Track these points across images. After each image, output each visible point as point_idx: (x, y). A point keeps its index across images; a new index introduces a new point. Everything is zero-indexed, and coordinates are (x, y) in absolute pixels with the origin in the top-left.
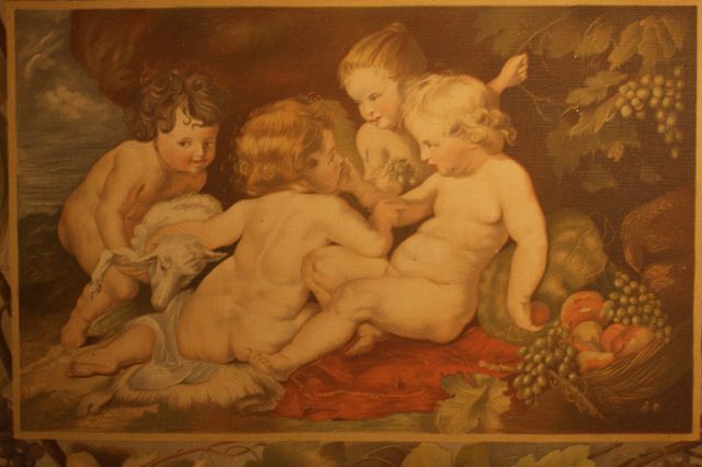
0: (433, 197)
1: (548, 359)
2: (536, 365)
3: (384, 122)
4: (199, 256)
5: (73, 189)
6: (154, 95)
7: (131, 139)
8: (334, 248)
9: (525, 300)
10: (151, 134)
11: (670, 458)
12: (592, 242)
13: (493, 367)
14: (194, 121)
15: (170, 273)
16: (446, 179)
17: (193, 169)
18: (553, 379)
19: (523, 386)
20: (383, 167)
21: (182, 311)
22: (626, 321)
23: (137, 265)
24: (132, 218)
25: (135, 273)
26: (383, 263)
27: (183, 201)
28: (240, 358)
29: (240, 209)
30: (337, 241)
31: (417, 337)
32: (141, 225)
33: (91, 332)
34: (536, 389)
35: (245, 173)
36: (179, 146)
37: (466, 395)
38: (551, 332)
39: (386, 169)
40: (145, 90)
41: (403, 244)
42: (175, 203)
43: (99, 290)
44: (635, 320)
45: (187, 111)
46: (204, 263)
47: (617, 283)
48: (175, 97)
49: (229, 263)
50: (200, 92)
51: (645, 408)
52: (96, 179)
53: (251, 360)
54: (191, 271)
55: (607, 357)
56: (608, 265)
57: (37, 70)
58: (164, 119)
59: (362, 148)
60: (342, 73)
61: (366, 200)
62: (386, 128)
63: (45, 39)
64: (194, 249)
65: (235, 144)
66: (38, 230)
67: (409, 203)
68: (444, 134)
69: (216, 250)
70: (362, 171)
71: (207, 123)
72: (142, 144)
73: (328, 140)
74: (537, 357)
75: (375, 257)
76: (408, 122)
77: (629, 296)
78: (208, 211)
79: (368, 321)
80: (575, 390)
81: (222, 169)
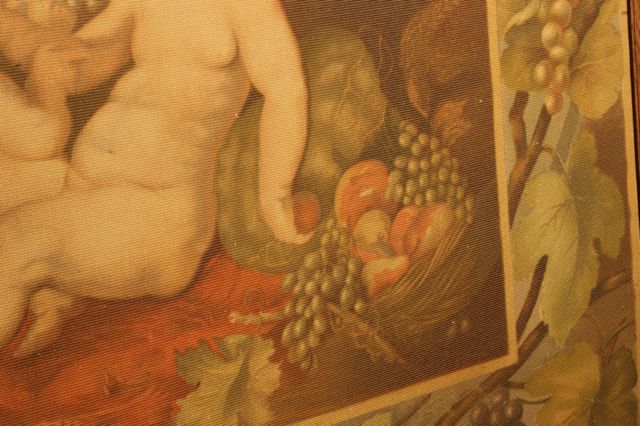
0: (128, 29)
1: (325, 286)
2: (309, 300)
9: (284, 193)
11: (486, 400)
12: (366, 78)
13: (250, 319)
18: (334, 316)
19: (295, 340)
22: (418, 201)
34: (313, 340)
37: (216, 377)
38: (324, 240)
44: (429, 195)
47: (403, 141)
51: (451, 331)
55: (399, 263)
56: (387, 114)
74: (310, 286)
77: (419, 159)
79: (45, 284)
80: (363, 326)
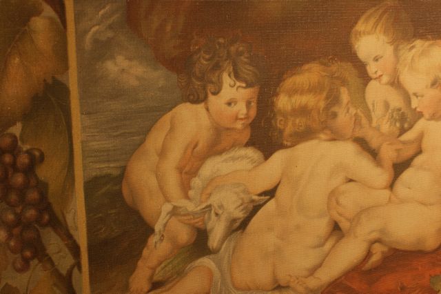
0: (420, 137)
3: (385, 79)
4: (246, 201)
5: (135, 150)
6: (203, 62)
7: (186, 102)
8: (351, 184)
10: (202, 96)
14: (238, 84)
15: (223, 218)
16: (429, 122)
17: (239, 125)
20: (385, 116)
21: (234, 249)
23: (194, 214)
24: (188, 172)
25: (192, 221)
26: (387, 193)
27: (232, 154)
28: (283, 283)
29: (278, 157)
30: (354, 178)
31: (413, 249)
32: (197, 178)
33: (156, 278)
35: (282, 127)
36: (226, 106)
39: (387, 117)
40: (195, 57)
41: (401, 176)
42: (225, 156)
43: (161, 240)
45: (232, 75)
46: (251, 206)
48: (221, 64)
49: (271, 205)
50: (242, 58)
52: (155, 140)
53: (292, 285)
54: (240, 214)
57: (96, 41)
58: (212, 82)
59: (369, 101)
60: (353, 39)
61: (374, 143)
62: (386, 84)
63: (102, 12)
64: (242, 195)
65: (273, 103)
66: (103, 190)
67: (404, 143)
68: (427, 87)
69: (260, 195)
70: (370, 119)
71: (249, 85)
72: (195, 106)
73: (345, 96)
75: (381, 189)
76: (402, 78)
78: (253, 161)
79: (378, 241)
81: (262, 124)
